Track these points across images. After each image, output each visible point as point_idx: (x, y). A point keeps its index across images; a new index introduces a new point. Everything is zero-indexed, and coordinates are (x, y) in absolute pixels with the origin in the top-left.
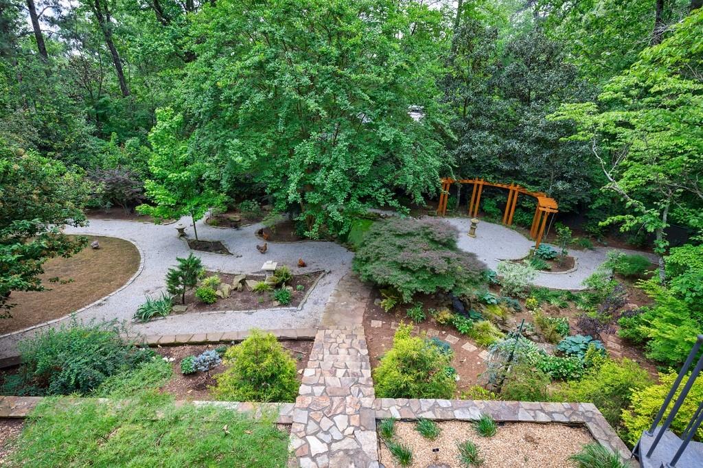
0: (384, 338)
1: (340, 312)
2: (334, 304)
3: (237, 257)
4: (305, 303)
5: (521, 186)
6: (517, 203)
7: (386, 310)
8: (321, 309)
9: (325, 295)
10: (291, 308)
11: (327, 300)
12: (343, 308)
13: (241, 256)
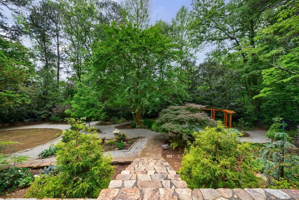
0: (175, 163)
1: (149, 152)
2: (146, 148)
3: (104, 134)
4: (131, 148)
5: (215, 108)
6: (215, 115)
7: (174, 148)
8: (140, 150)
9: (142, 145)
10: (124, 150)
11: (143, 147)
12: (151, 150)
13: (106, 133)
